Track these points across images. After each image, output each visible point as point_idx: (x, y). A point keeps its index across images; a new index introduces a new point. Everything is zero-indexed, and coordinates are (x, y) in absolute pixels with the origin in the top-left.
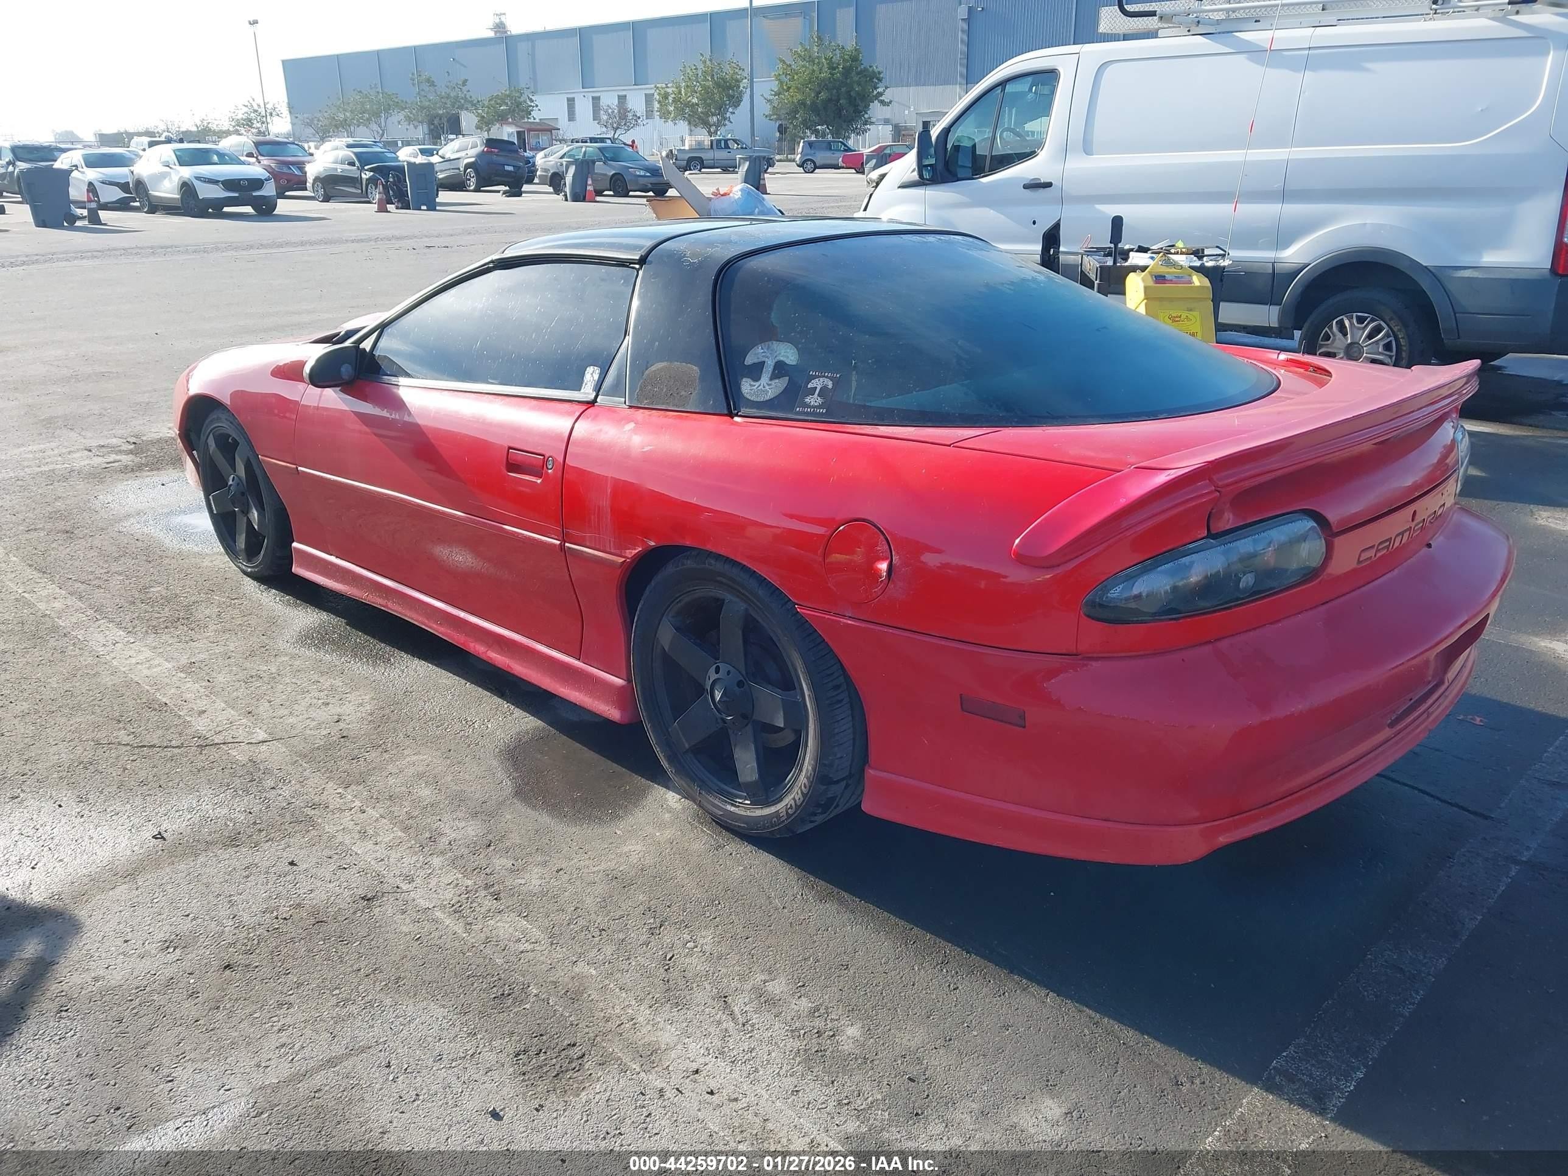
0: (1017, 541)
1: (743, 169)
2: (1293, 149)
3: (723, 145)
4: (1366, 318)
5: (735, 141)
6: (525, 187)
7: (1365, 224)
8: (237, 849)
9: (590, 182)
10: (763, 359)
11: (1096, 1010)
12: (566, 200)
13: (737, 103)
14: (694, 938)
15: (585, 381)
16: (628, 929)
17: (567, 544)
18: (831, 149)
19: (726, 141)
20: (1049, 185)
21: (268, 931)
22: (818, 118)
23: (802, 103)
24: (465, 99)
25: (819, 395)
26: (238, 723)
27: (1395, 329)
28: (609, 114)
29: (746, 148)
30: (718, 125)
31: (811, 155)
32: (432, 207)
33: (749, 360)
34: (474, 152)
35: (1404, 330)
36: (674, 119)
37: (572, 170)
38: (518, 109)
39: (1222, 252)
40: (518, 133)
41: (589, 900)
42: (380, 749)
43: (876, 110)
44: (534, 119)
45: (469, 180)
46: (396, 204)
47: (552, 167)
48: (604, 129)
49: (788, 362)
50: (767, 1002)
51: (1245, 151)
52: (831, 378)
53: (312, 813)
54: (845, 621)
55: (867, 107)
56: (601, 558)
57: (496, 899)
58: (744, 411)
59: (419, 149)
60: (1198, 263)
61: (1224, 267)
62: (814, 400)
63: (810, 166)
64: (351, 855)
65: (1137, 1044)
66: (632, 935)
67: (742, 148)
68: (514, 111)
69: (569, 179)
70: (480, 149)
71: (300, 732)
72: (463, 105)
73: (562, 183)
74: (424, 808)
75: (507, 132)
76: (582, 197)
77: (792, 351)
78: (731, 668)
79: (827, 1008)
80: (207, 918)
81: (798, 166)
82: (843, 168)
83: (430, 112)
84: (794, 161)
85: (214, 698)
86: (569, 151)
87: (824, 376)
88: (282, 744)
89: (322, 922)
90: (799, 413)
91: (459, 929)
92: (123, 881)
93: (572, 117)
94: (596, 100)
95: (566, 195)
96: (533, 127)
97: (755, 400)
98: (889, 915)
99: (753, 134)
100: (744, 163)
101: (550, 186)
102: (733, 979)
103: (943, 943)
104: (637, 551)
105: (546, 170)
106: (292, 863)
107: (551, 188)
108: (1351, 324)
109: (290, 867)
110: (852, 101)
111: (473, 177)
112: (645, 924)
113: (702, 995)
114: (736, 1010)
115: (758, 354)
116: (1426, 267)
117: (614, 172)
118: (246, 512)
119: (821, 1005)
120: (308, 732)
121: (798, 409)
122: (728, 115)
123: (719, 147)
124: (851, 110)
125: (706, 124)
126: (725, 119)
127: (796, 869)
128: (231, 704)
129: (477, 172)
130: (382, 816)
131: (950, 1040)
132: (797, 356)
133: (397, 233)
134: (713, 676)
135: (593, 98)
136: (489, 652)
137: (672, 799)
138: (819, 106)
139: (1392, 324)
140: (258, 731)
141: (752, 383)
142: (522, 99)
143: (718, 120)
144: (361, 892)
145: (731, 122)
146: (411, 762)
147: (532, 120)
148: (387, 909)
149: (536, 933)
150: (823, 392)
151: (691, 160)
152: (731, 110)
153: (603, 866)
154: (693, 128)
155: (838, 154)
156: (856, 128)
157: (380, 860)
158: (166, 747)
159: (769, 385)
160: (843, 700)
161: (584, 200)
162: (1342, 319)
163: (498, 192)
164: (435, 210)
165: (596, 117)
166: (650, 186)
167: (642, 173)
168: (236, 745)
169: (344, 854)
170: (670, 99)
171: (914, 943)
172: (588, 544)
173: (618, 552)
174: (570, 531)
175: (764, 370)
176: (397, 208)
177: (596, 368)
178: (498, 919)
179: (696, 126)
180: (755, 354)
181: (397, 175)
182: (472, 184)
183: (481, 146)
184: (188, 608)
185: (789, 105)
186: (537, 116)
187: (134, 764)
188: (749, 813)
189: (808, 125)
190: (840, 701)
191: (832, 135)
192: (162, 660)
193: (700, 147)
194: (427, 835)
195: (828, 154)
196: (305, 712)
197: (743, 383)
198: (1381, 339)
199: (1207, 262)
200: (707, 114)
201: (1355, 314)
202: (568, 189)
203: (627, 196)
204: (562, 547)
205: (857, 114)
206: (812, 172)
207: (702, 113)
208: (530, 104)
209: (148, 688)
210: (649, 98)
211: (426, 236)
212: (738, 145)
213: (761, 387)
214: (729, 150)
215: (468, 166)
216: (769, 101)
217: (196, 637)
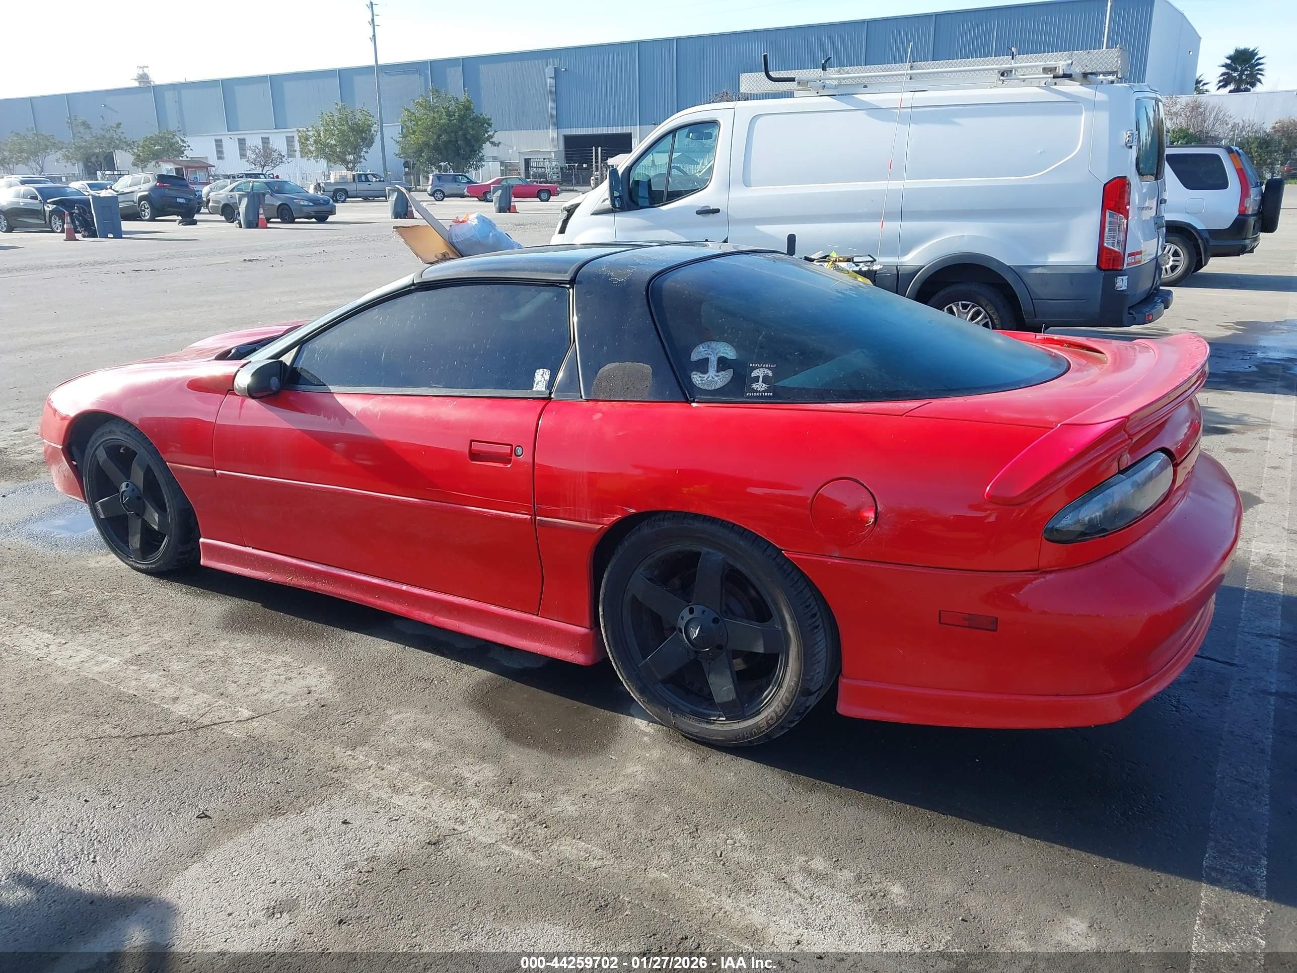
0: (988, 488)
1: (392, 198)
2: (906, 181)
3: (363, 178)
4: (968, 305)
5: (374, 175)
6: (197, 217)
7: (963, 236)
8: (285, 817)
9: (261, 211)
10: (707, 356)
11: (1061, 845)
12: (241, 227)
13: (370, 144)
14: (729, 835)
15: (536, 381)
16: (671, 836)
17: (538, 518)
18: (456, 182)
19: (366, 175)
20: (717, 211)
21: (360, 884)
22: (440, 156)
23: (427, 144)
24: (120, 140)
25: (763, 382)
26: (217, 705)
27: (990, 313)
28: (256, 154)
29: (383, 181)
30: (355, 162)
31: (440, 186)
32: (118, 234)
33: (694, 357)
34: (147, 186)
35: (996, 314)
36: (316, 157)
37: (245, 201)
38: (171, 150)
39: (871, 259)
40: (176, 169)
41: (625, 817)
42: (363, 713)
43: (488, 150)
44: (187, 158)
45: (144, 211)
46: (83, 232)
47: (223, 199)
48: (253, 166)
49: (728, 357)
50: (820, 878)
51: (887, 182)
52: (769, 368)
53: (336, 775)
54: (833, 560)
55: (481, 147)
56: (578, 527)
57: (546, 827)
58: (699, 397)
59: (88, 184)
60: (857, 269)
61: (876, 271)
62: (760, 386)
63: (439, 195)
64: (395, 808)
65: (1106, 865)
66: (678, 841)
67: (380, 181)
68: (168, 150)
69: (242, 209)
70: (152, 183)
71: (281, 706)
72: (118, 145)
73: (236, 213)
74: (435, 759)
75: (167, 168)
76: (255, 225)
77: (729, 349)
78: (704, 608)
79: (866, 875)
80: (294, 881)
81: (430, 195)
82: (468, 197)
83: (87, 151)
84: (425, 191)
85: (179, 685)
86: (237, 186)
87: (763, 367)
88: (270, 718)
89: (404, 869)
90: (749, 397)
91: (529, 856)
92: (193, 860)
93: (220, 155)
94: (242, 142)
95: (240, 223)
96: (190, 164)
97: (707, 389)
98: (869, 795)
99: (385, 169)
100: (393, 193)
101: (222, 215)
102: (781, 864)
103: (922, 811)
104: (616, 518)
105: (217, 202)
106: (345, 822)
107: (223, 217)
108: (958, 309)
109: (345, 826)
110: (468, 142)
111: (148, 208)
112: (683, 830)
113: (764, 880)
114: (797, 887)
115: (701, 352)
116: (1009, 267)
117: (280, 203)
118: (140, 514)
119: (860, 872)
120: (289, 705)
121: (747, 394)
122: (363, 154)
123: (360, 181)
124: (468, 149)
125: (345, 162)
126: (360, 157)
127: (776, 769)
128: (200, 688)
129: (151, 203)
130: (401, 770)
131: (972, 884)
132: (735, 352)
133: (97, 259)
134: (687, 617)
135: (239, 139)
136: (436, 617)
137: (641, 724)
138: (441, 146)
139: (988, 309)
140: (241, 709)
141: (701, 375)
142: (174, 141)
143: (354, 158)
144: (423, 837)
145: (366, 160)
146: (398, 721)
147: (185, 158)
148: (455, 850)
149: (598, 851)
150: (766, 379)
151: (336, 192)
152: (364, 150)
153: (618, 788)
154: (333, 165)
155: (462, 186)
156: (473, 164)
157: (423, 808)
158: (159, 735)
159: (717, 376)
160: (819, 625)
161: (257, 226)
162: (951, 306)
163: (175, 221)
164: (121, 237)
165: (243, 155)
166: (313, 214)
167: (306, 203)
168: (228, 724)
169: (387, 808)
170: (311, 141)
171: (900, 813)
172: (562, 516)
173: (594, 520)
174: (542, 506)
175: (709, 364)
176: (84, 236)
177: (545, 370)
178: (558, 843)
179: (335, 163)
180: (698, 352)
181: (82, 207)
182: (146, 214)
183: (153, 181)
184: (99, 606)
185: (415, 146)
186: (190, 154)
187: (136, 753)
188: (725, 728)
189: (432, 162)
190: (817, 627)
191: (453, 170)
192: (105, 656)
193: (343, 180)
194: (452, 781)
195: (454, 186)
196: (273, 688)
197: (692, 376)
198: (981, 320)
199: (863, 267)
200: (344, 153)
201: (960, 303)
202: (242, 218)
203: (293, 222)
204: (533, 522)
205: (473, 153)
206: (442, 200)
207: (340, 152)
208: (182, 144)
209: (106, 683)
210: (290, 140)
211: (127, 261)
212: (377, 178)
213: (710, 378)
214: (369, 183)
215: (142, 198)
216: (398, 142)
217: (125, 632)
